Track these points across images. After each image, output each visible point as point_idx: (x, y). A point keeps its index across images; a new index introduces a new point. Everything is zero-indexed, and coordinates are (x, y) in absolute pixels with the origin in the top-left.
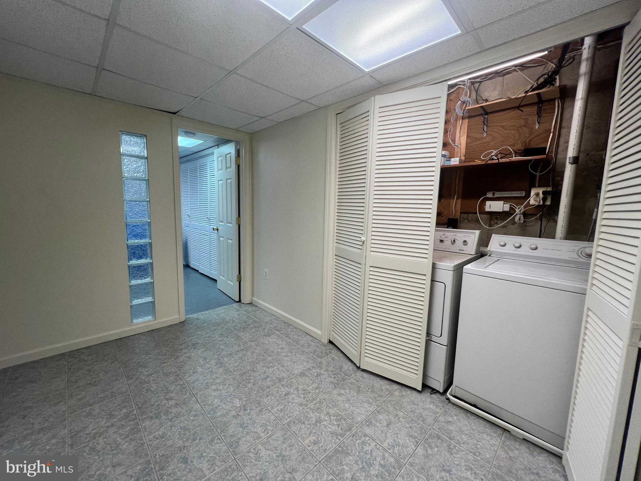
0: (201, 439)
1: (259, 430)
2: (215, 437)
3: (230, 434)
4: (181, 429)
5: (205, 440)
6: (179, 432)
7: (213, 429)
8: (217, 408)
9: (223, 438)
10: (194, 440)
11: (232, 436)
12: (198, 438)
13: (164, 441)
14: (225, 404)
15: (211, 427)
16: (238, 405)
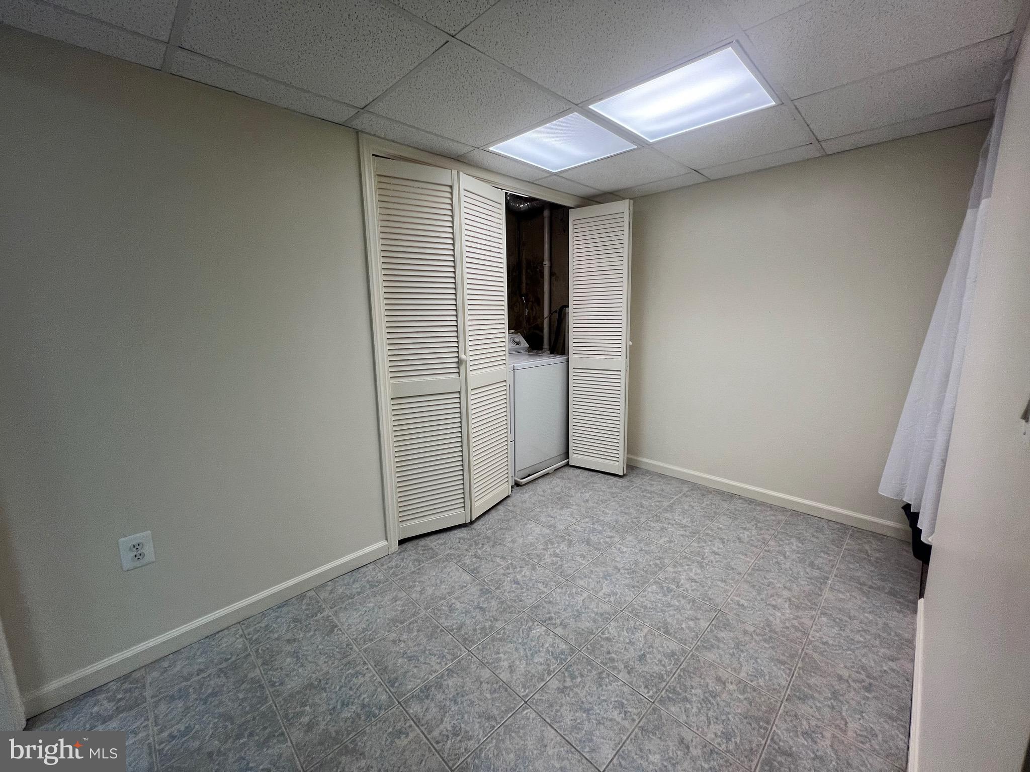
0: (609, 653)
1: (580, 599)
2: (601, 638)
3: (593, 624)
4: (601, 686)
5: (610, 647)
6: (606, 686)
7: (591, 644)
8: (552, 653)
9: (600, 629)
10: (612, 660)
11: (595, 621)
12: (609, 656)
13: (627, 700)
14: (543, 646)
15: (588, 649)
16: (544, 628)
